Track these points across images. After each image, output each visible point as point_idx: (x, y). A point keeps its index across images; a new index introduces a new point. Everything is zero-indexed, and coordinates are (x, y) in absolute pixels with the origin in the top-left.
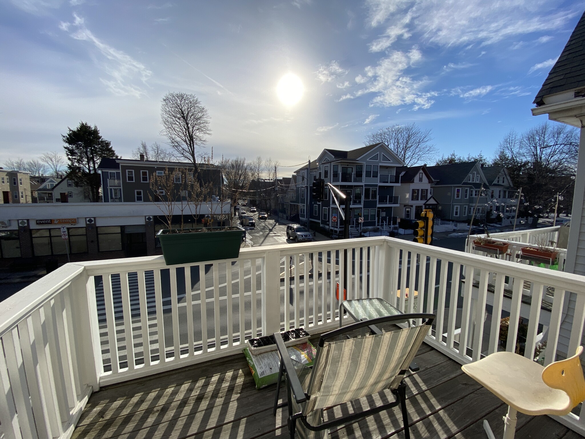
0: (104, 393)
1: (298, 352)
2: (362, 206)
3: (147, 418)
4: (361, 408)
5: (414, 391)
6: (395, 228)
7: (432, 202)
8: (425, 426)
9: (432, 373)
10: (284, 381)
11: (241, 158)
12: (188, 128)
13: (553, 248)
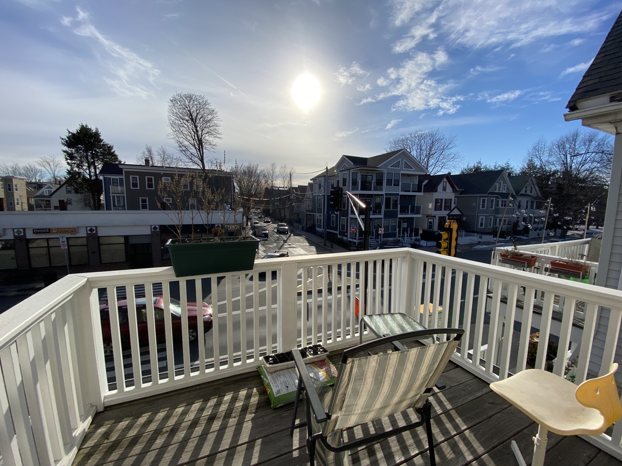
0: (109, 413)
1: (316, 370)
2: (382, 216)
3: (156, 439)
4: (382, 428)
5: (438, 410)
6: (417, 240)
7: (456, 212)
8: (451, 447)
9: (456, 392)
10: (302, 400)
11: (253, 164)
12: (197, 131)
13: (583, 261)
